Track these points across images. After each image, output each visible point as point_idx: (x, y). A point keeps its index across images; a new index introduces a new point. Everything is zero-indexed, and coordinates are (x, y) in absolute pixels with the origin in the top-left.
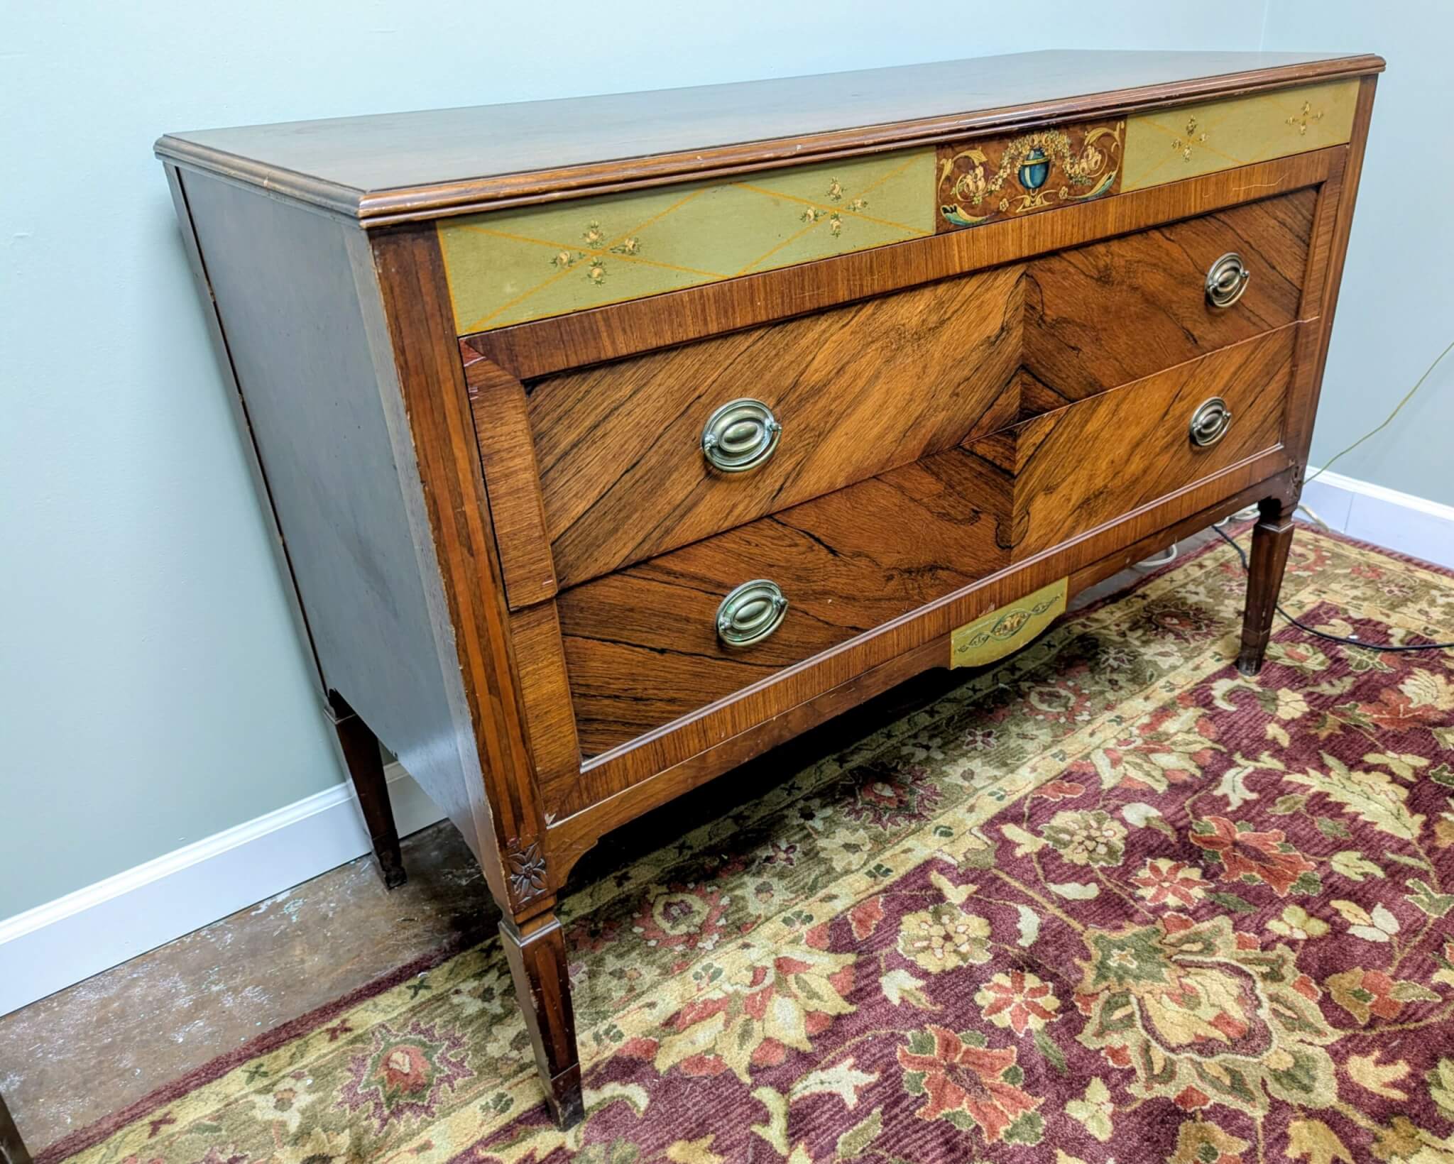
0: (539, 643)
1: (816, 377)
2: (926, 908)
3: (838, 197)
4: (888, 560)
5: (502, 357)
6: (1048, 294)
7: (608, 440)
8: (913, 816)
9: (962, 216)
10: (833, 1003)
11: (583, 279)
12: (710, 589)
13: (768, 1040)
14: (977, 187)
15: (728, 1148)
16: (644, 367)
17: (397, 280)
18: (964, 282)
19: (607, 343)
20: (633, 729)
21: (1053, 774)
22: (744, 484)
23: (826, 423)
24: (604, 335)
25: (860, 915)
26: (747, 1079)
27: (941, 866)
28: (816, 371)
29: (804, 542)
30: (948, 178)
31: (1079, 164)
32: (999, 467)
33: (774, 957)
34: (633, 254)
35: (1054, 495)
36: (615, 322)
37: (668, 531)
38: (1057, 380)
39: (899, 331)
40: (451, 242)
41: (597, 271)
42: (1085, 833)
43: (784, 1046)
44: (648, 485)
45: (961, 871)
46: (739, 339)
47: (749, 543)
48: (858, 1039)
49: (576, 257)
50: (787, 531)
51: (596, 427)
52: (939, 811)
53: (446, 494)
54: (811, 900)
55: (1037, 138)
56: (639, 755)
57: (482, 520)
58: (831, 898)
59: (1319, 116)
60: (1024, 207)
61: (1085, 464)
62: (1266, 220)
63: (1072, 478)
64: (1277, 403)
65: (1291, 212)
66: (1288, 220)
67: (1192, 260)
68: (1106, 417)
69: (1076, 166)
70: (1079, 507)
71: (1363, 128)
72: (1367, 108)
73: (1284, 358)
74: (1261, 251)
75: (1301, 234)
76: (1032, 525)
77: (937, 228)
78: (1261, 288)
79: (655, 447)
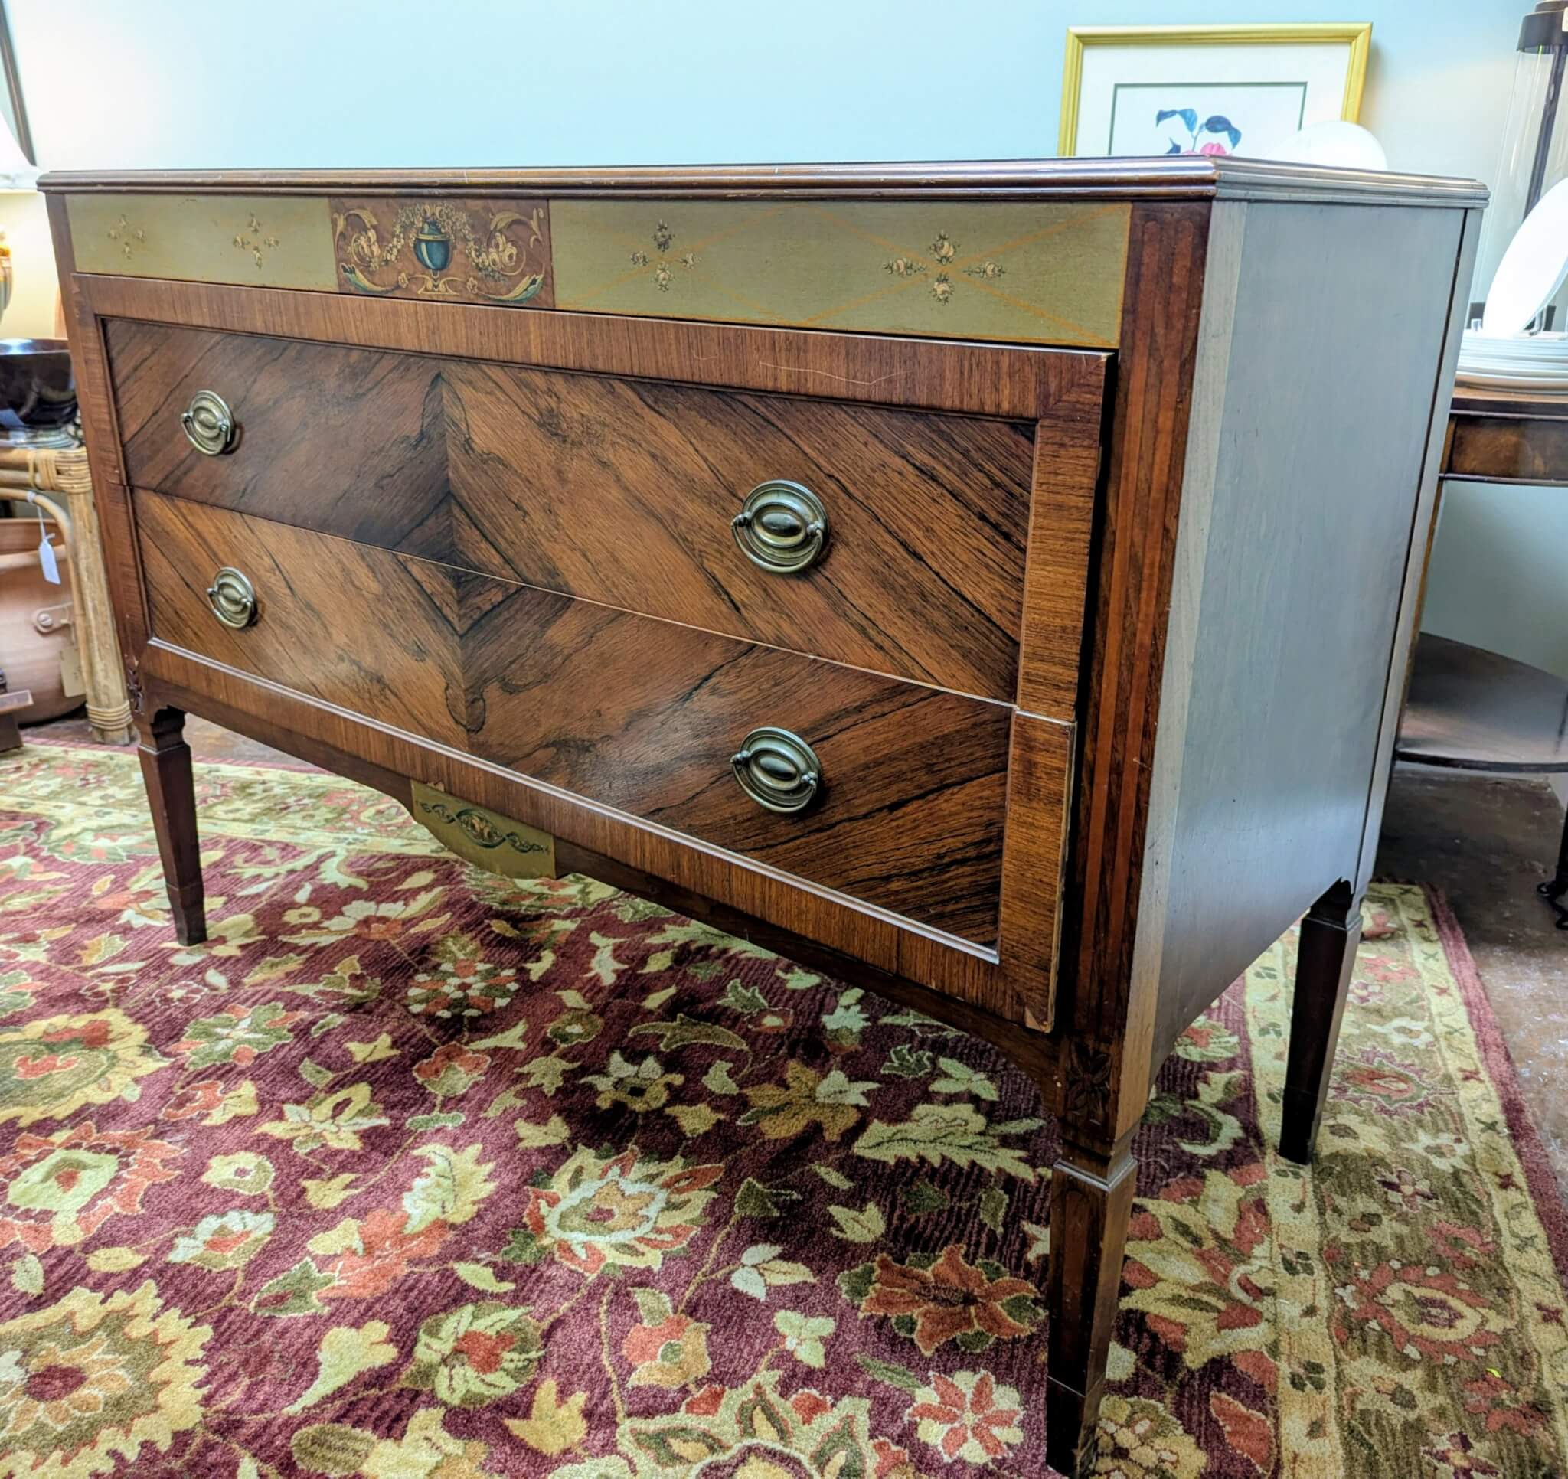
1: (258, 400)
3: (256, 230)
6: (472, 417)
7: (143, 383)
9: (362, 280)
12: (209, 552)
14: (373, 253)
16: (156, 336)
18: (374, 359)
23: (271, 449)
28: (258, 393)
29: (267, 560)
30: (342, 235)
31: (488, 253)
32: (440, 610)
37: (179, 480)
38: (498, 537)
39: (320, 387)
41: (127, 249)
47: (231, 532)
50: (254, 539)
51: (137, 368)
55: (430, 208)
59: (989, 271)
60: (426, 290)
61: (555, 686)
62: (878, 452)
63: (536, 691)
64: (972, 853)
65: (952, 459)
66: (944, 471)
67: (705, 460)
68: (578, 635)
69: (484, 255)
70: (554, 744)
71: (1168, 325)
72: (1175, 279)
73: (979, 764)
74: (874, 508)
75: (993, 516)
76: (490, 720)
77: (340, 285)
78: (886, 584)
79: (166, 404)
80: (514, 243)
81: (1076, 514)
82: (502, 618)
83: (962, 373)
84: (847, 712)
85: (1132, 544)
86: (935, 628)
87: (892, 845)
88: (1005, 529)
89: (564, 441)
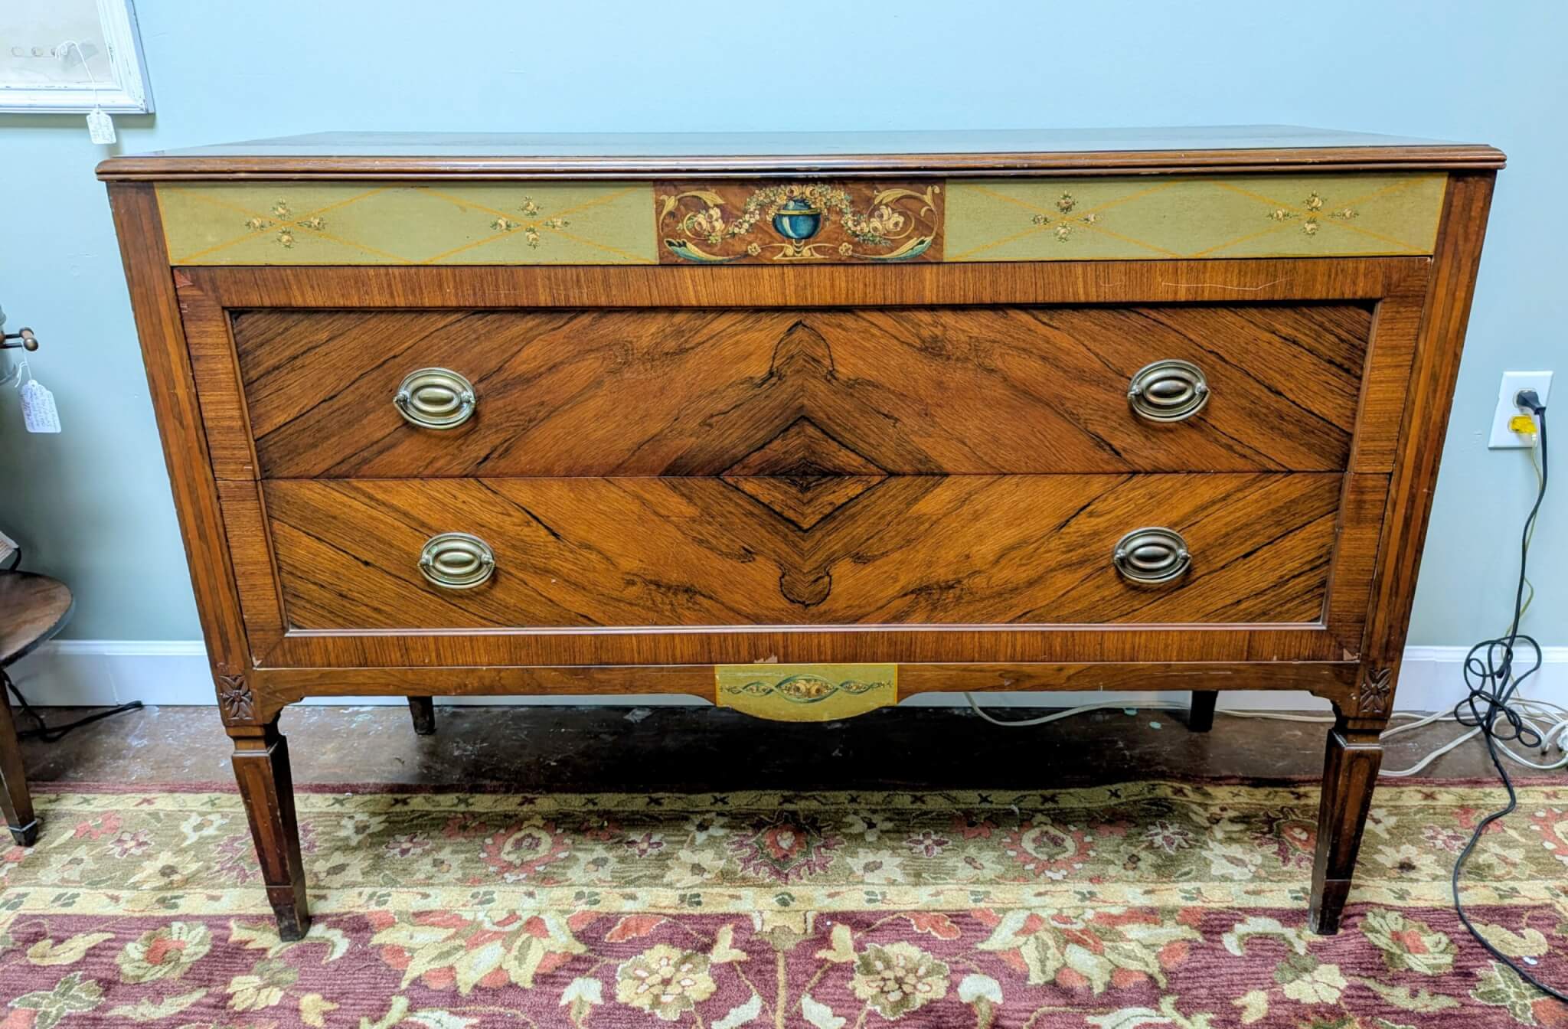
0: (244, 516)
1: (524, 368)
2: (684, 949)
4: (629, 564)
5: (206, 286)
6: (839, 352)
7: (306, 371)
8: (778, 873)
10: (523, 975)
11: (273, 242)
12: (413, 525)
13: (451, 968)
14: (713, 228)
15: (336, 1021)
16: (340, 322)
17: (125, 218)
18: (710, 317)
19: (297, 293)
20: (340, 621)
21: (946, 908)
22: (445, 443)
23: (538, 412)
24: (294, 287)
25: (633, 923)
26: (404, 985)
27: (744, 925)
28: (524, 363)
29: (519, 516)
30: (671, 214)
31: (868, 222)
32: (780, 515)
33: (535, 914)
34: (318, 229)
36: (304, 280)
37: (366, 461)
38: (861, 444)
39: (626, 347)
40: (167, 199)
41: (285, 238)
42: (901, 973)
43: (454, 978)
44: (346, 417)
45: (754, 938)
46: (435, 317)
47: (455, 497)
48: (502, 1010)
49: (267, 225)
50: (498, 499)
51: (295, 358)
52: (804, 881)
53: (162, 376)
54: (617, 890)
55: (797, 189)
56: (340, 643)
57: (191, 404)
58: (633, 897)
59: (1348, 214)
60: (785, 255)
61: (919, 547)
62: (1251, 331)
63: (897, 556)
64: (1307, 567)
65: (1310, 329)
66: (1303, 337)
67: (1097, 355)
68: (950, 502)
69: (864, 225)
70: (912, 592)
71: (1466, 239)
72: (1473, 214)
73: (1316, 512)
74: (1246, 368)
75: (1338, 360)
76: (836, 589)
77: (661, 258)
78: (1252, 414)
79: (352, 388)
80: (901, 214)
81: (1403, 350)
82: (860, 506)
83: (1330, 276)
84: (1214, 503)
85: (1434, 366)
86: (1289, 436)
87: (1243, 579)
88: (1346, 367)
89: (948, 358)
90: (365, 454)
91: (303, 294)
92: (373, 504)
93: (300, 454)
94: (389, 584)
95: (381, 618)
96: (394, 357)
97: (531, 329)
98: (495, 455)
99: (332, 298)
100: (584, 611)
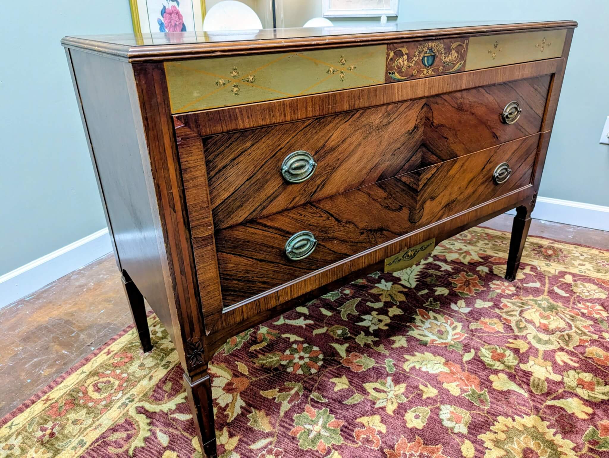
0: (206, 254)
1: (333, 143)
3: (343, 64)
4: (362, 225)
5: (193, 125)
6: (435, 113)
7: (239, 166)
9: (397, 76)
11: (229, 92)
12: (283, 234)
16: (256, 135)
17: (145, 87)
18: (399, 105)
19: (240, 121)
20: (247, 295)
23: (336, 164)
24: (239, 118)
28: (333, 141)
30: (391, 59)
34: (252, 82)
35: (434, 201)
36: (244, 112)
37: (264, 208)
39: (370, 125)
40: (170, 71)
41: (236, 89)
44: (256, 187)
46: (300, 124)
47: (301, 215)
49: (227, 82)
53: (164, 184)
55: (431, 44)
56: (249, 306)
57: (180, 198)
59: (549, 44)
60: (424, 74)
61: (449, 188)
62: (529, 88)
63: (442, 194)
65: (540, 85)
66: (539, 88)
67: (497, 102)
68: (458, 168)
69: (447, 58)
70: (444, 207)
74: (527, 101)
76: (424, 213)
77: (386, 80)
78: (526, 117)
79: (260, 170)
82: (434, 177)
84: (515, 151)
86: (532, 123)
89: (463, 111)
90: (265, 204)
91: (243, 122)
92: (267, 229)
93: (234, 212)
94: (270, 267)
95: (266, 286)
96: (281, 149)
97: (337, 123)
98: (319, 189)
99: (257, 122)
100: (345, 252)
